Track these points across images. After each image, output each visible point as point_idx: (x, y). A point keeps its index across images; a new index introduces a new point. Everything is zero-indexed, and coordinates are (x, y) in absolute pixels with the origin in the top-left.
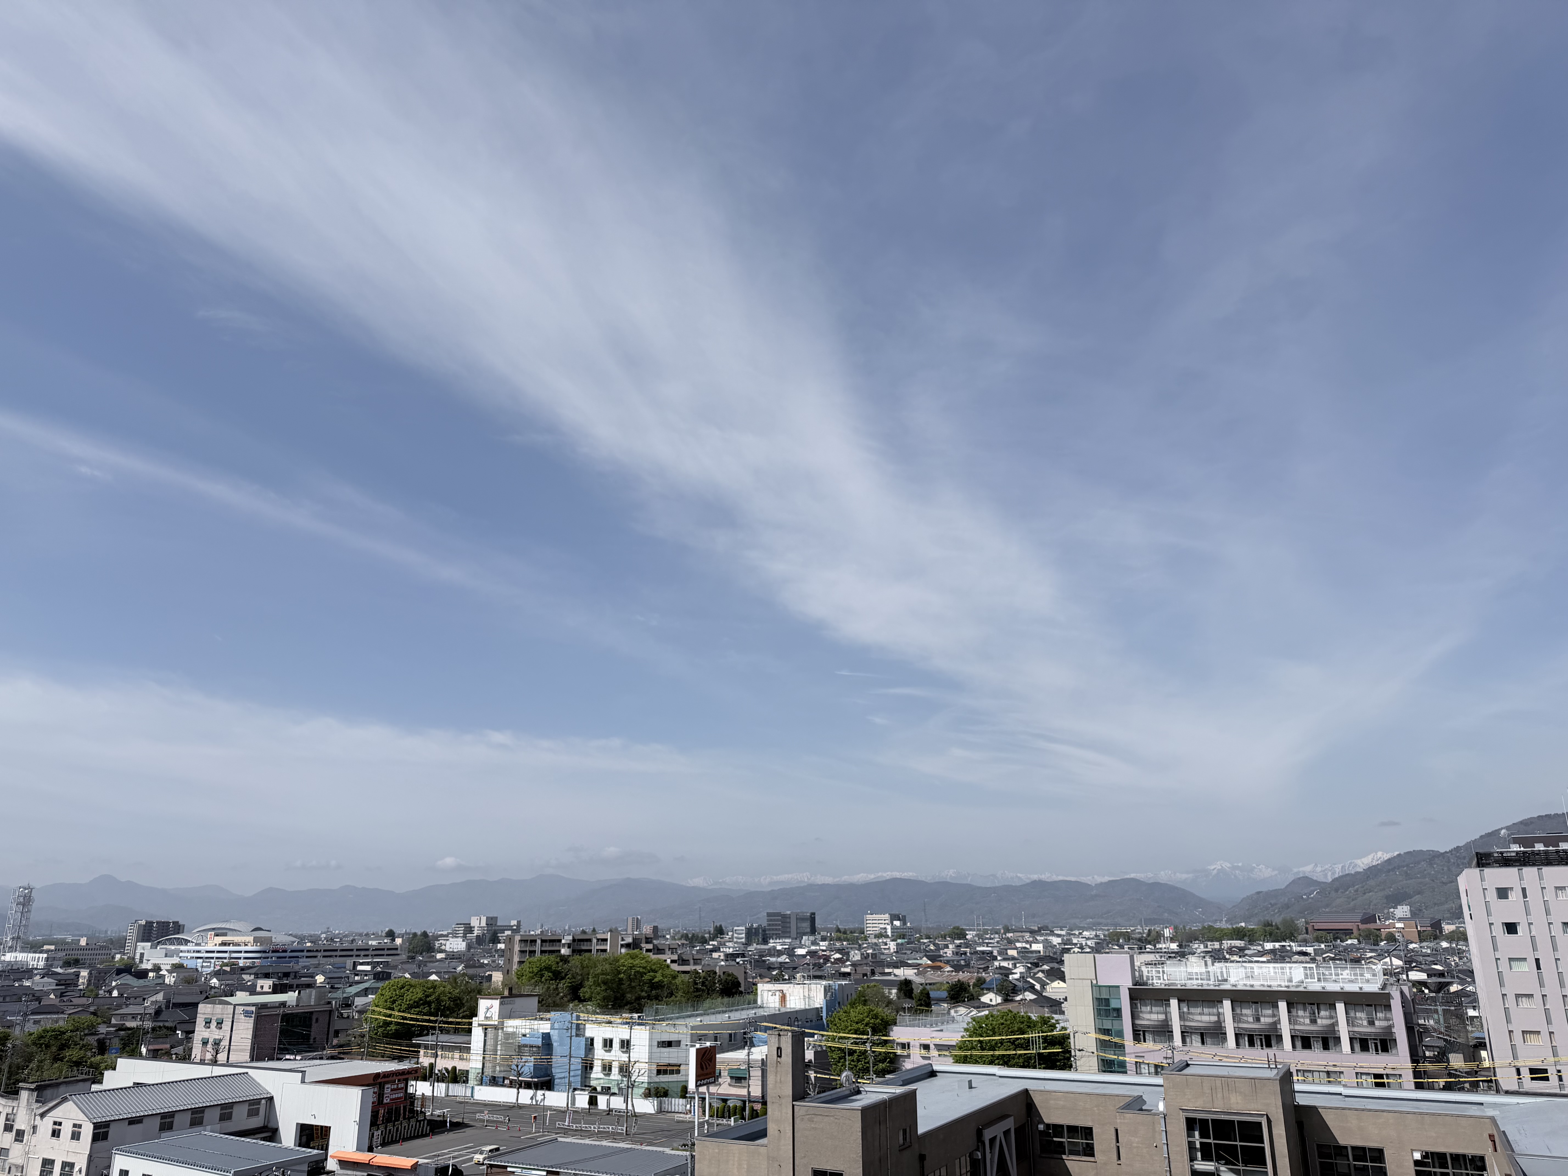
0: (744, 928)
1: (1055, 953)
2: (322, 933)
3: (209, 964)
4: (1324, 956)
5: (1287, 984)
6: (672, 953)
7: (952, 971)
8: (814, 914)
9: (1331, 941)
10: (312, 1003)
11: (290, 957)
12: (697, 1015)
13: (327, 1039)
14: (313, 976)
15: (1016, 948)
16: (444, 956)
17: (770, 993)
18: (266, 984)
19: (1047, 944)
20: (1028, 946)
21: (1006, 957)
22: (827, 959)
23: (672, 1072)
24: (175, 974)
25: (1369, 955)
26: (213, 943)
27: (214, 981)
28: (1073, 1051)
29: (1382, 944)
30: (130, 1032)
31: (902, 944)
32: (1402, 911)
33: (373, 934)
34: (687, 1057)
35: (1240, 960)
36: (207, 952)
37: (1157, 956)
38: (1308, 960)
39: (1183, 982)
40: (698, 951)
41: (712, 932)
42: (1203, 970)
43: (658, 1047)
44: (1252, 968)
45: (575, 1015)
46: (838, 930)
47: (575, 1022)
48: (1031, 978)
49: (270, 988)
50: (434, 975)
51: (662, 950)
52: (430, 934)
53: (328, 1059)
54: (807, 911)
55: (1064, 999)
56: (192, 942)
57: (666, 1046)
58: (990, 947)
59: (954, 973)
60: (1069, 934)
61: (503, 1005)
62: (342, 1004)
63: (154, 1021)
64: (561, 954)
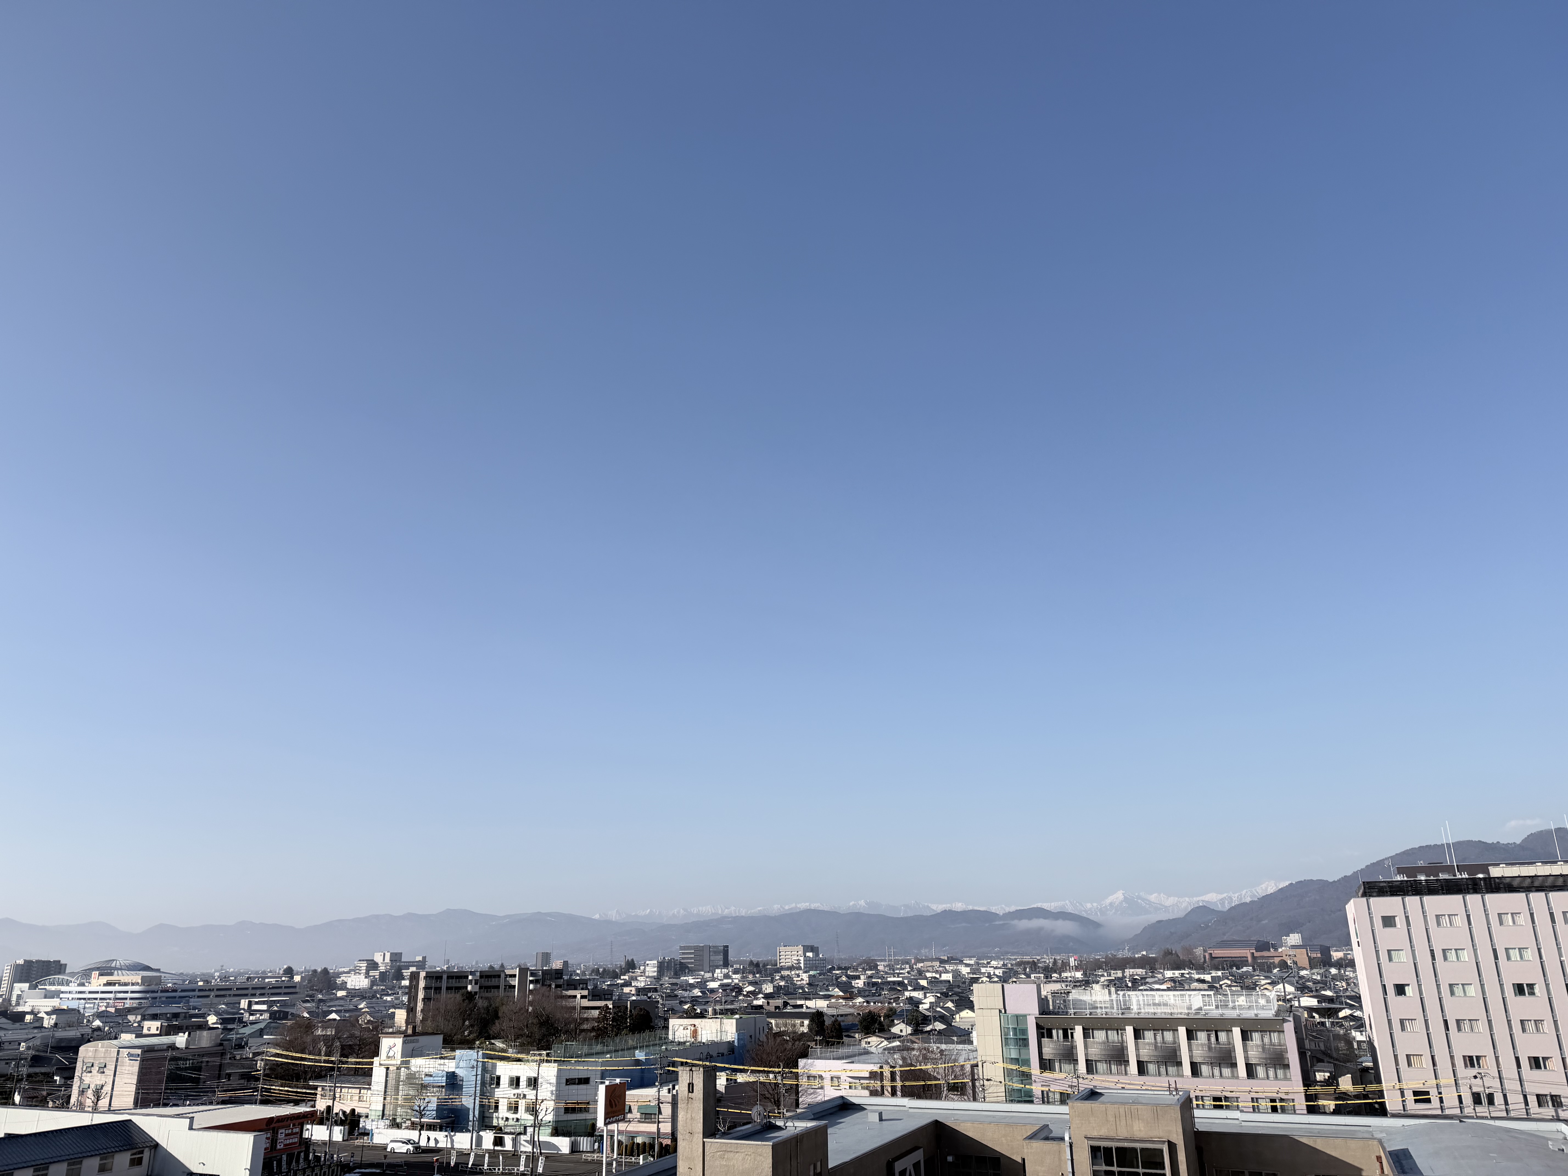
0: (656, 962)
1: (964, 983)
2: (215, 972)
3: (92, 1005)
4: (1221, 983)
5: (1186, 1011)
6: (582, 989)
7: (864, 1002)
8: (727, 947)
9: (1227, 969)
10: (203, 1046)
11: (180, 997)
12: (608, 1053)
13: (218, 1083)
14: (204, 1016)
15: (926, 978)
16: (345, 994)
17: (682, 1028)
18: (152, 1026)
19: (957, 974)
20: (938, 976)
21: (917, 987)
22: (740, 992)
23: (581, 1110)
24: (54, 1017)
25: (1263, 982)
26: (97, 983)
27: (97, 1023)
29: (1275, 971)
31: (814, 976)
32: (1294, 939)
33: (270, 972)
34: (596, 1095)
35: (1141, 988)
36: (90, 992)
37: (1063, 986)
38: (1206, 988)
39: (1088, 1010)
40: (609, 986)
41: (624, 966)
42: (1107, 998)
43: (567, 1084)
44: (1153, 996)
45: (481, 1052)
46: (751, 963)
47: (482, 1060)
48: (942, 1008)
49: (157, 1030)
50: (334, 1014)
51: (571, 985)
52: (331, 971)
53: (218, 1104)
54: (721, 943)
55: (972, 1029)
56: (74, 982)
57: (574, 1084)
58: (901, 977)
59: (865, 1004)
60: (978, 964)
61: (406, 1043)
62: (235, 1045)
63: (30, 1066)
64: (468, 991)
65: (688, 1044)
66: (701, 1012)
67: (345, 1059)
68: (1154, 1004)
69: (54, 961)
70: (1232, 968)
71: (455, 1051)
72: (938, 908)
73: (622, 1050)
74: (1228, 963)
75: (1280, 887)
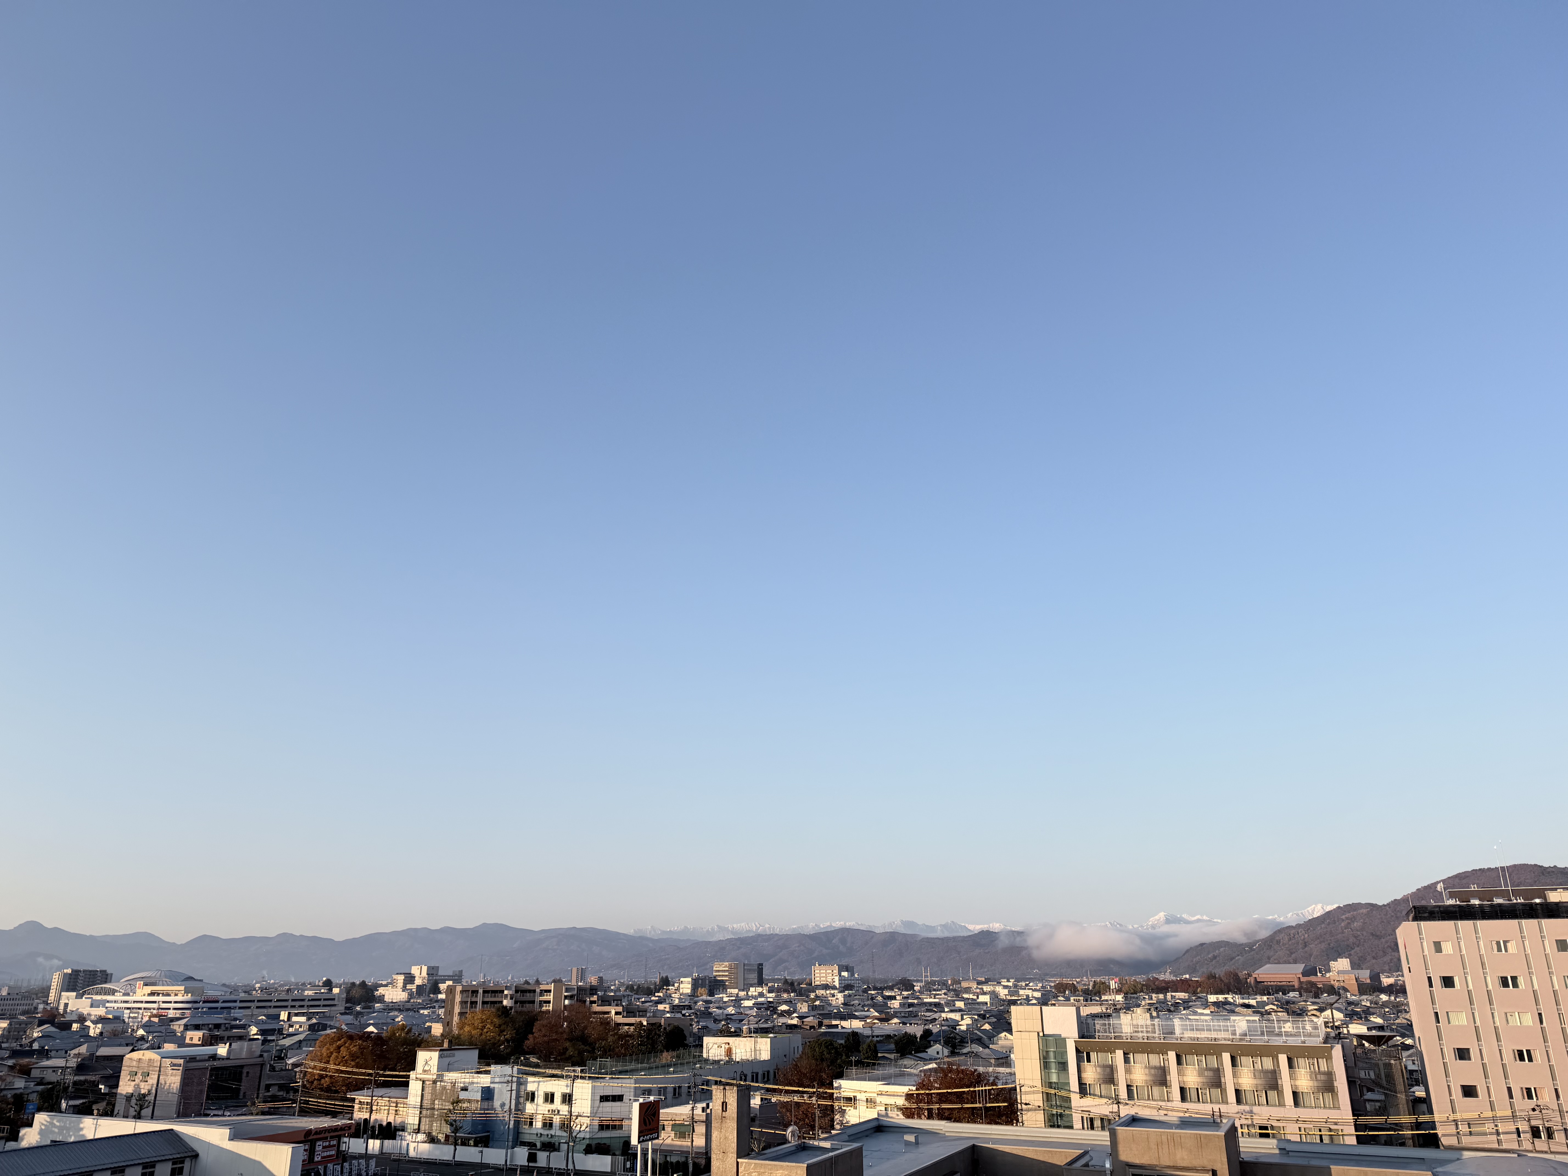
0: (690, 979)
1: (1002, 1005)
2: (256, 983)
3: (136, 1015)
4: (1267, 1008)
5: (1231, 1037)
6: (617, 1005)
7: (900, 1023)
8: (762, 965)
9: (1273, 995)
10: (243, 1057)
11: (222, 1008)
12: (642, 1070)
13: (258, 1094)
14: (245, 1027)
15: (963, 999)
16: (382, 1007)
17: (716, 1046)
18: (195, 1036)
19: (994, 995)
20: (975, 997)
21: (953, 1008)
22: (774, 1010)
23: (614, 1127)
24: (100, 1026)
25: (1310, 1008)
26: (142, 993)
27: (141, 1032)
28: (1019, 1105)
29: (1323, 997)
30: (50, 1086)
31: (850, 996)
32: (1342, 964)
33: (310, 984)
34: (630, 1112)
35: (1184, 1012)
36: (134, 1002)
37: (1103, 1008)
38: (1251, 1013)
39: (1129, 1034)
40: (643, 1003)
41: (658, 983)
42: (1149, 1022)
43: (601, 1101)
44: (1196, 1020)
45: (516, 1068)
46: (786, 981)
47: (516, 1075)
48: (979, 1029)
49: (199, 1041)
50: (371, 1027)
51: (606, 1001)
52: (370, 984)
53: (257, 1114)
54: (755, 961)
55: (1010, 1052)
56: (119, 992)
57: (608, 1101)
58: (938, 998)
59: (901, 1025)
60: (1015, 986)
61: (442, 1057)
62: (275, 1057)
63: (76, 1075)
64: (503, 1006)
65: (722, 1062)
66: (735, 1032)
67: (381, 1072)
68: (1197, 1030)
69: (101, 971)
70: (1278, 994)
71: (490, 1066)
72: (976, 928)
73: (657, 1067)
74: (1274, 987)
75: (1327, 910)
